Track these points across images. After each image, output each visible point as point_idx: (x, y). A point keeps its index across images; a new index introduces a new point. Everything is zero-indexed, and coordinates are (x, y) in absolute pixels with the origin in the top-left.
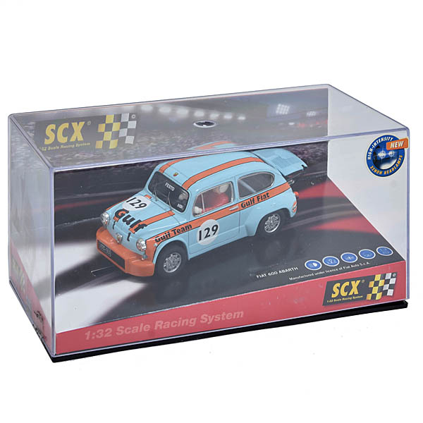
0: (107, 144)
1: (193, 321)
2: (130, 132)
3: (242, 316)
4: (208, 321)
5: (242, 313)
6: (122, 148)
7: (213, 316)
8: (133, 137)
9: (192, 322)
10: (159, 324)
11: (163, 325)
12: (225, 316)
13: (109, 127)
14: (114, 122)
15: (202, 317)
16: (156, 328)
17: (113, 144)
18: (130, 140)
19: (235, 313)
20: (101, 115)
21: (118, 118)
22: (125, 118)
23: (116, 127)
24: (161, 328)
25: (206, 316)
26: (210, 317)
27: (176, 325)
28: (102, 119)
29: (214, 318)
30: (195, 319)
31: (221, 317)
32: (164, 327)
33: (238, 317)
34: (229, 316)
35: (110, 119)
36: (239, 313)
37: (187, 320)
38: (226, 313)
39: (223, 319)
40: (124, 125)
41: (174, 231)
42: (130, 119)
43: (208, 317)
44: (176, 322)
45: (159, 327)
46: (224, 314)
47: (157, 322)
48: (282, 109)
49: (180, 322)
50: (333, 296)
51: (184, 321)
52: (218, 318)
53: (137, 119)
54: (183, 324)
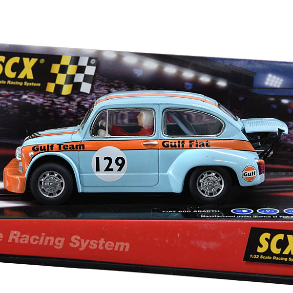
0: (59, 88)
1: (59, 241)
2: (87, 79)
3: (127, 250)
4: (80, 246)
5: (128, 245)
6: (76, 96)
7: (88, 241)
8: (90, 85)
9: (59, 243)
10: (15, 235)
11: (20, 238)
12: (104, 245)
13: (63, 69)
14: (70, 64)
15: (73, 238)
16: (10, 240)
17: (67, 90)
18: (86, 88)
19: (118, 244)
20: (56, 54)
21: (75, 60)
22: (83, 62)
23: (72, 70)
24: (17, 241)
25: (79, 238)
26: (82, 241)
27: (36, 242)
28: (57, 59)
29: (89, 244)
30: (63, 240)
31: (98, 244)
32: (21, 241)
33: (121, 249)
34: (109, 245)
35: (65, 61)
36: (122, 244)
37: (52, 238)
38: (106, 241)
39: (101, 248)
40: (81, 70)
41: (60, 145)
42: (89, 64)
43: (80, 241)
44: (37, 238)
45: (14, 240)
46: (102, 241)
47: (13, 232)
48: (273, 81)
49: (42, 238)
50: (260, 250)
51: (47, 238)
52: (93, 245)
53: (97, 65)
54: (46, 243)
